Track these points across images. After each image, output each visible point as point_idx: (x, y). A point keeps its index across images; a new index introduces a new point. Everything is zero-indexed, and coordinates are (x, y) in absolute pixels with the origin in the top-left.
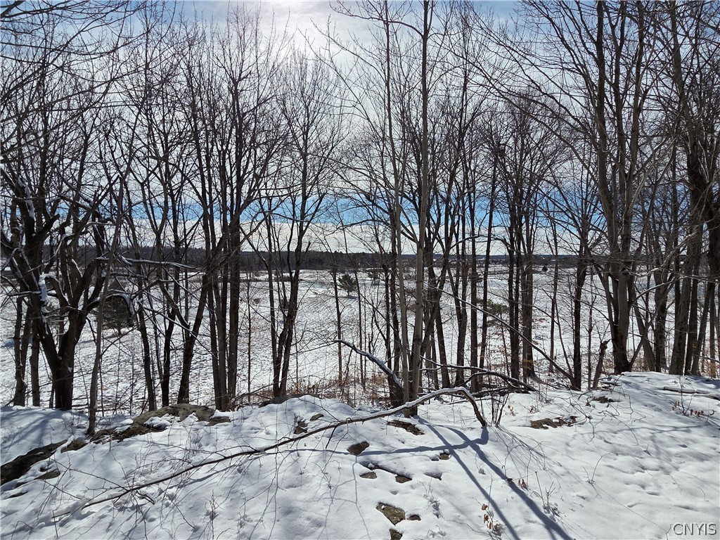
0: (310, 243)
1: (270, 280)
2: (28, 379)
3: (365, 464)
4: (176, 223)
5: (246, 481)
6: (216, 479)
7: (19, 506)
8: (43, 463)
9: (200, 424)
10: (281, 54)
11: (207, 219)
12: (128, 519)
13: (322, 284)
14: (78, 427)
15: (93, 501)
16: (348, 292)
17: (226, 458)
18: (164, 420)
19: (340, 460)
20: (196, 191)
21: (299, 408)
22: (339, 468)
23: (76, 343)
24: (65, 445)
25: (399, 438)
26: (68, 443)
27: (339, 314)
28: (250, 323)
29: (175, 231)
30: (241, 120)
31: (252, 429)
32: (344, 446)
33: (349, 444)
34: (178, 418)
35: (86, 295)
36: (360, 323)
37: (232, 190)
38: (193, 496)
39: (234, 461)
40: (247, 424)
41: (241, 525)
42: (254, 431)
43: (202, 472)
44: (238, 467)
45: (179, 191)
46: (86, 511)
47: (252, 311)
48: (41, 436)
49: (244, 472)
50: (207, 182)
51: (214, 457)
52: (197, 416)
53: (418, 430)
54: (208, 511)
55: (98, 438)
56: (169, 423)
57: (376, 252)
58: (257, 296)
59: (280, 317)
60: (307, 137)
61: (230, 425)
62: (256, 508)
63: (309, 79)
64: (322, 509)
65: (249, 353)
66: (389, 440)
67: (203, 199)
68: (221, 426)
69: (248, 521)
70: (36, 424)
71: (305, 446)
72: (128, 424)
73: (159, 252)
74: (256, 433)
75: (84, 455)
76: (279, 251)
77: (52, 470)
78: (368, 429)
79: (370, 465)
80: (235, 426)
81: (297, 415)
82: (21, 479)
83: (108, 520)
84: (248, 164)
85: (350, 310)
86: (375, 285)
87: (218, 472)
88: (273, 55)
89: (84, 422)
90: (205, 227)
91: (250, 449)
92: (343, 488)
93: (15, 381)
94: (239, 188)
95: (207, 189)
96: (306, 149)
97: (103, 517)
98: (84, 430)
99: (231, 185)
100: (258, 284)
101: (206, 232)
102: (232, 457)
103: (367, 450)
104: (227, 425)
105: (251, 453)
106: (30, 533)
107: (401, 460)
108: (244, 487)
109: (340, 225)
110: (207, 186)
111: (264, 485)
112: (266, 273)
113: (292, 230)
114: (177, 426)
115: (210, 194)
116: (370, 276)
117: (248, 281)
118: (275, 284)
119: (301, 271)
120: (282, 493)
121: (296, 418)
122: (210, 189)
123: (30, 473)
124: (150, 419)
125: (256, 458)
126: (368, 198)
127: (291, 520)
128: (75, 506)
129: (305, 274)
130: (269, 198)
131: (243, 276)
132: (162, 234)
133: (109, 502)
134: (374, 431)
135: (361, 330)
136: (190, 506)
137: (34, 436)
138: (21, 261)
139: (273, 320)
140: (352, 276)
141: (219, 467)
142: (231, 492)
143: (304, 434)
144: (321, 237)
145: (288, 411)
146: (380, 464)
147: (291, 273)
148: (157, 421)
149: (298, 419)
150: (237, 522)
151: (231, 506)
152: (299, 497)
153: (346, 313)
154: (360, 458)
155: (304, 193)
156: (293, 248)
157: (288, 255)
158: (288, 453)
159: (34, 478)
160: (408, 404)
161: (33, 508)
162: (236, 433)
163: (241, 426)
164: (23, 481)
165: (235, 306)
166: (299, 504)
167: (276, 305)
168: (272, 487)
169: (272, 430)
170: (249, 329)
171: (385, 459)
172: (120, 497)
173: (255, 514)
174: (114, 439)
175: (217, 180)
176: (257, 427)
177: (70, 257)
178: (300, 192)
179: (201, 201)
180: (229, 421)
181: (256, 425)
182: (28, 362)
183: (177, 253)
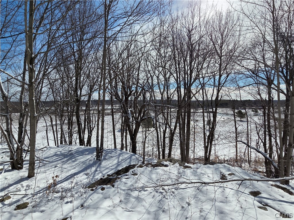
0: (222, 96)
1: (203, 112)
2: (124, 142)
3: (260, 202)
4: (168, 90)
5: (201, 194)
6: (188, 190)
7: (127, 182)
8: (132, 170)
9: (181, 167)
10: (210, 14)
11: (178, 88)
12: (159, 196)
13: (227, 114)
14: (140, 160)
15: (148, 186)
16: (241, 118)
17: (192, 183)
18: (167, 163)
19: (246, 197)
20: (175, 78)
21: (222, 169)
22: (246, 201)
23: (138, 132)
24: (138, 165)
25: (280, 194)
26: (139, 165)
27: (236, 129)
28: (195, 130)
29: (167, 93)
30: (192, 47)
31: (201, 173)
32: (247, 191)
33: (250, 190)
34: (172, 163)
35: (141, 117)
36: (248, 134)
37: (188, 76)
38: (181, 194)
39: (196, 185)
40: (199, 171)
41: (201, 211)
42: (202, 174)
43: (183, 186)
44: (197, 188)
45: (168, 79)
46: (146, 189)
47: (195, 125)
48: (130, 161)
49: (200, 190)
50: (178, 74)
51: (188, 181)
52: (179, 164)
53: (292, 193)
54: (187, 202)
55: (147, 165)
56: (169, 165)
57: (259, 99)
58: (197, 119)
59: (207, 127)
60: (222, 49)
61: (192, 170)
62: (207, 207)
63: (223, 22)
64: (238, 216)
65: (194, 142)
66: (273, 194)
67: (177, 80)
68: (188, 169)
69: (204, 211)
70: (129, 157)
71: (227, 186)
72: (155, 162)
73: (162, 101)
74: (203, 175)
75: (143, 170)
76: (208, 100)
77: (135, 173)
78: (260, 186)
79: (263, 203)
80: (194, 170)
81: (222, 171)
82: (127, 174)
83: (153, 194)
84: (195, 65)
85: (242, 127)
86: (256, 115)
87: (189, 187)
88: (207, 16)
89: (141, 159)
90: (178, 91)
91: (202, 182)
92: (249, 210)
93: (121, 142)
94: (191, 75)
95: (179, 77)
96: (221, 54)
97: (151, 193)
98: (141, 162)
99: (188, 74)
100: (198, 114)
101: (178, 93)
102: (195, 183)
103: (260, 195)
104: (191, 170)
105: (202, 183)
106: (131, 191)
107: (282, 206)
108: (200, 196)
109: (237, 87)
110: (178, 75)
111: (210, 198)
112: (202, 110)
113: (213, 91)
114: (172, 166)
115: (179, 78)
116: (253, 111)
117: (194, 112)
118: (206, 114)
119: (218, 108)
120: (217, 204)
121: (221, 173)
122: (180, 76)
123: (129, 172)
124: (163, 162)
125: (204, 186)
126: (254, 73)
127: (223, 217)
128: (143, 186)
129: (219, 110)
130: (203, 78)
131: (192, 110)
132: (163, 95)
133: (153, 188)
134: (263, 187)
135: (248, 136)
136: (180, 198)
137: (128, 161)
138: (123, 105)
139: (204, 129)
140: (243, 111)
141: (190, 185)
142: (195, 197)
143: (226, 180)
144: (228, 93)
145: (216, 169)
146: (269, 205)
147: (213, 110)
148: (165, 163)
149: (222, 173)
150: (199, 210)
151: (196, 203)
152: (227, 208)
153: (239, 128)
154: (256, 198)
155: (220, 74)
156: (214, 99)
157: (212, 102)
158: (219, 187)
159: (130, 174)
160: (285, 178)
161: (131, 184)
162: (195, 173)
163: (197, 171)
164: (128, 174)
165: (189, 122)
166: (227, 211)
167: (206, 123)
168: (213, 200)
169: (211, 176)
170: (194, 132)
171: (272, 203)
172: (156, 187)
173: (206, 209)
174: (152, 166)
175: (182, 73)
176: (203, 173)
177: (137, 104)
178: (218, 74)
179: (176, 81)
180: (191, 168)
181: (203, 172)
182: (124, 137)
183: (168, 102)
